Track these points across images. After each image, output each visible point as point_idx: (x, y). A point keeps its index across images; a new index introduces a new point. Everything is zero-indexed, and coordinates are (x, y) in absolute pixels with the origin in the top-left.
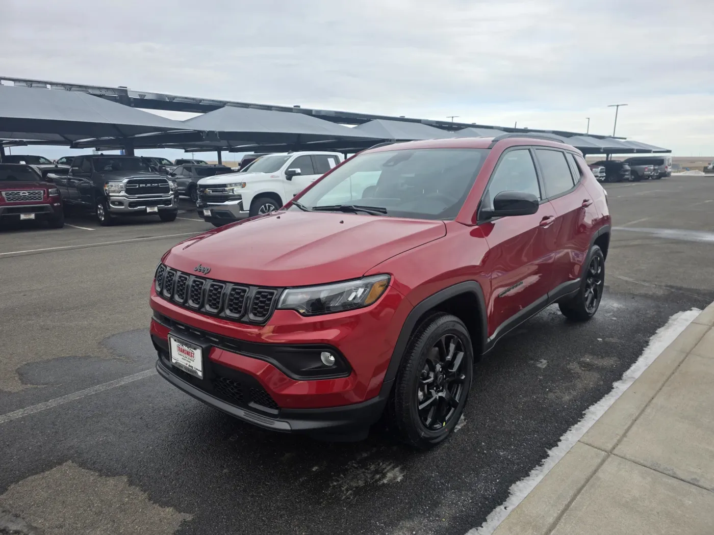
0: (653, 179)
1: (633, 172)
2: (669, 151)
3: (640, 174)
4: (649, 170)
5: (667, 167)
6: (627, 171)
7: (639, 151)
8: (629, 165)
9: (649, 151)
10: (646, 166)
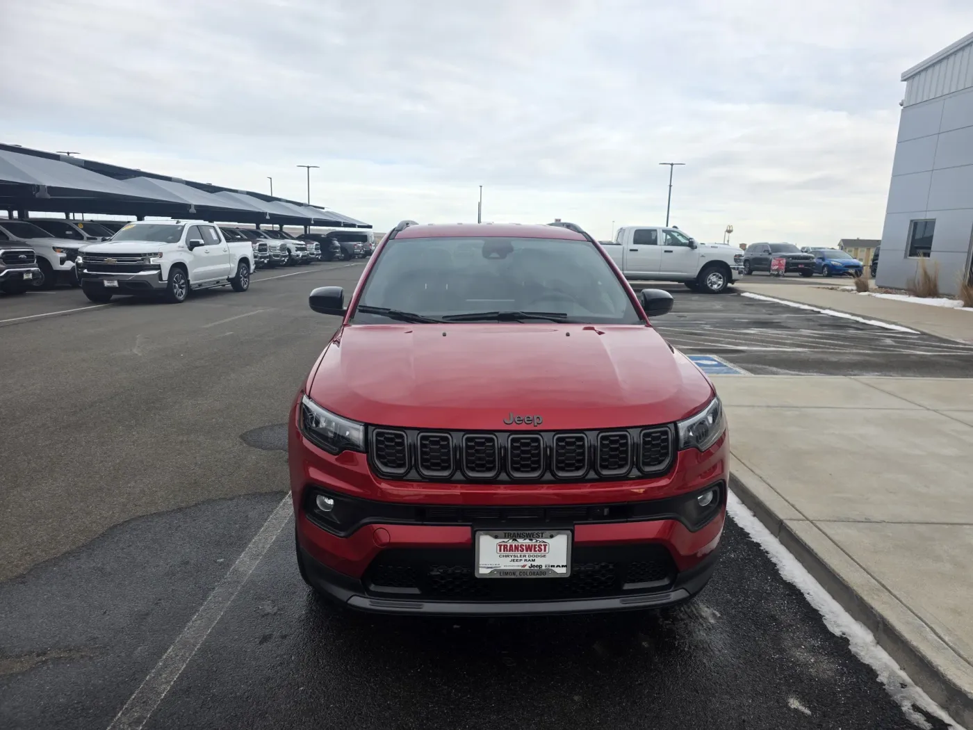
0: (359, 258)
1: (343, 250)
2: (370, 227)
3: (350, 252)
4: (359, 247)
5: (371, 245)
6: (337, 248)
7: (346, 225)
8: (338, 241)
9: (353, 226)
10: (355, 243)
